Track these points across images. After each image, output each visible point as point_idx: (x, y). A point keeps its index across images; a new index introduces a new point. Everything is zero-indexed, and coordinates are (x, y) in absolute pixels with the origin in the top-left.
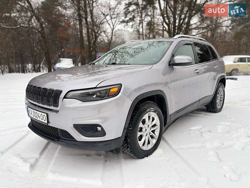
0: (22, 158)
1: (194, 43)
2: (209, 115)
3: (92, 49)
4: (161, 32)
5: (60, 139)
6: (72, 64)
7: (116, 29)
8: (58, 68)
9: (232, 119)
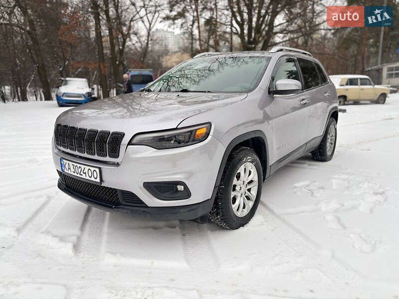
0: (55, 236)
1: (298, 58)
2: (316, 165)
3: (117, 63)
4: (227, 36)
5: (121, 204)
6: (87, 87)
7: (153, 30)
8: (64, 94)
9: (349, 170)
